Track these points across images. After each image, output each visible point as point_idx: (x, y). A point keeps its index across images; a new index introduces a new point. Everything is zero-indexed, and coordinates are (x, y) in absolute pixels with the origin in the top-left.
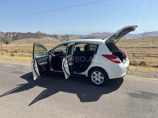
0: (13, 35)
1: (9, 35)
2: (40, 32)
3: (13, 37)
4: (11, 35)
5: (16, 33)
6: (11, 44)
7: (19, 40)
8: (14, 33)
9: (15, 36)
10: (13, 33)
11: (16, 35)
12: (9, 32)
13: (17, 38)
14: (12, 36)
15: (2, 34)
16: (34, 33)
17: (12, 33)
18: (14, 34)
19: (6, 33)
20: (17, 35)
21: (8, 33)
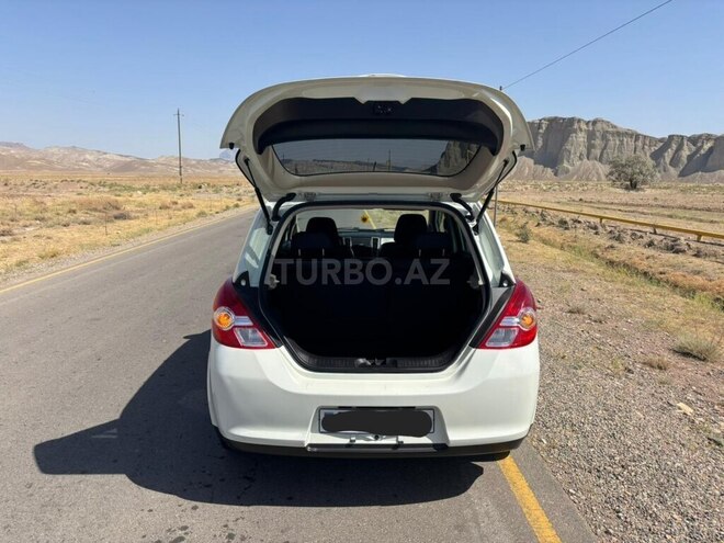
0: (694, 148)
1: (674, 146)
3: (690, 158)
4: (685, 147)
5: (708, 137)
6: (648, 191)
7: (717, 173)
8: (700, 137)
9: (702, 152)
10: (694, 140)
11: (707, 146)
12: (679, 134)
13: (710, 163)
14: (685, 153)
15: (644, 144)
17: (689, 139)
18: (699, 145)
19: (661, 140)
20: (711, 150)
21: (671, 137)
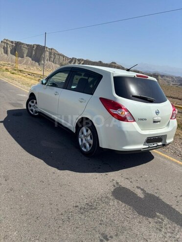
1: (74, 61)
2: (115, 63)
5: (82, 60)
15: (66, 59)
16: (107, 63)
17: (78, 60)
18: (80, 62)
19: (70, 59)
21: (73, 58)
